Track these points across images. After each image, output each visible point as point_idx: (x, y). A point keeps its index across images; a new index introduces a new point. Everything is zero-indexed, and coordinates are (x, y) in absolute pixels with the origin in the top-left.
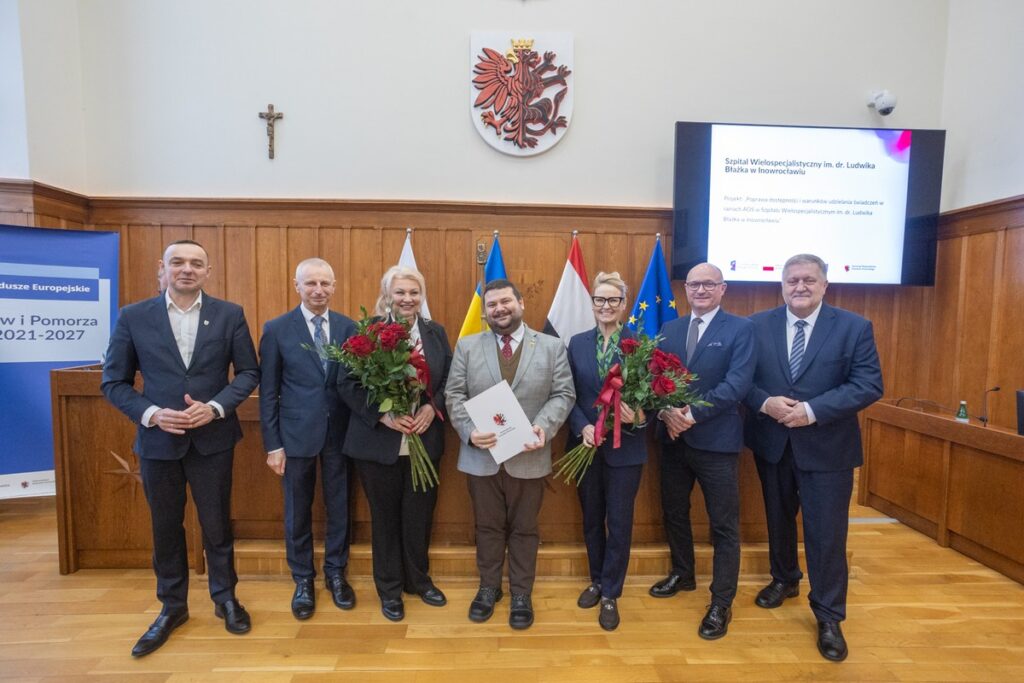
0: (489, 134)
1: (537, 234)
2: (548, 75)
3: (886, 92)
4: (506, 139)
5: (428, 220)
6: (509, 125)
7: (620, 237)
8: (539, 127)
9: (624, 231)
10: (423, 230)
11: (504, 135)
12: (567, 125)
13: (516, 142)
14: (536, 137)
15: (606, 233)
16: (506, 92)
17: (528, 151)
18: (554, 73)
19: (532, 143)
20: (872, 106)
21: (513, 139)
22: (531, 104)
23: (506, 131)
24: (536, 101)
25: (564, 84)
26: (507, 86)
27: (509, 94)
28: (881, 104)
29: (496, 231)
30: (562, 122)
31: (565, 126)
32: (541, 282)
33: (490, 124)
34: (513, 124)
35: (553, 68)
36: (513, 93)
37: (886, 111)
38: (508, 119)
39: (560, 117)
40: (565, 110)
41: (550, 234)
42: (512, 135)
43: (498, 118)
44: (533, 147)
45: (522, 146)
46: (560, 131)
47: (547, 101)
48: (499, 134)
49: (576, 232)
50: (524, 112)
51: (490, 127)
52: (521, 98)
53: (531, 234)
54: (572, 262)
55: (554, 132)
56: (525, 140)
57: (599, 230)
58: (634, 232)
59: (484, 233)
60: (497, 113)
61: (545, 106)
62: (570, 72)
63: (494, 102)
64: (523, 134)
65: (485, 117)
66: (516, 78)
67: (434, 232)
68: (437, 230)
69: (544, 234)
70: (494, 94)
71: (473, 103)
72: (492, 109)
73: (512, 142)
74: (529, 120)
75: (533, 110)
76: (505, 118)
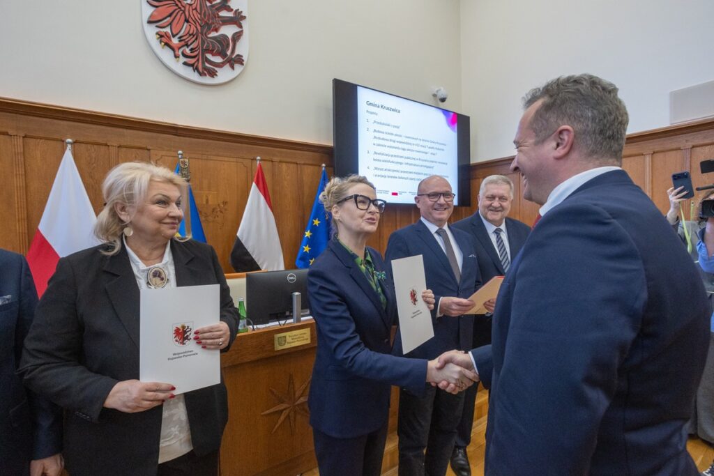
0: (167, 55)
1: (220, 158)
2: (224, 14)
3: (442, 88)
4: (185, 64)
5: (94, 132)
6: (188, 51)
7: (291, 166)
8: (218, 59)
9: (294, 161)
10: (87, 143)
11: (183, 59)
12: (244, 63)
13: (196, 69)
14: (216, 69)
15: (280, 162)
16: (183, 18)
17: (207, 80)
18: (231, 14)
19: (213, 74)
20: (435, 96)
21: (192, 65)
22: (209, 36)
23: (185, 55)
24: (213, 34)
25: (240, 26)
26: (184, 12)
27: (187, 21)
28: (441, 95)
29: (180, 152)
30: (240, 60)
31: (243, 64)
32: (225, 203)
33: (166, 44)
34: (192, 50)
35: (229, 9)
36: (190, 20)
37: (443, 100)
38: (187, 45)
39: (238, 55)
40: (242, 49)
41: (232, 159)
42: (192, 61)
43: (175, 41)
44: (213, 77)
45: (201, 74)
46: (238, 68)
47: (225, 37)
48: (176, 57)
49: (259, 158)
50: (203, 42)
51: (167, 48)
52: (199, 28)
53: (215, 158)
54: (258, 184)
55: (233, 67)
56: (205, 68)
57: (275, 159)
58: (303, 162)
59: (164, 153)
60: (174, 36)
61: (223, 40)
62: (245, 17)
63: (170, 24)
64: (203, 63)
65: (161, 36)
66: (194, 6)
67: (103, 148)
68: (106, 145)
69: (226, 159)
70: (170, 15)
71: (145, 19)
72: (168, 30)
73: (191, 68)
74: (208, 51)
75: (212, 42)
76: (183, 43)
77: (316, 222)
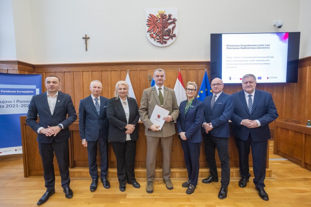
0: (152, 40)
1: (168, 71)
2: (170, 21)
3: (280, 21)
4: (157, 42)
5: (134, 67)
6: (158, 37)
7: (194, 71)
8: (167, 37)
9: (195, 69)
10: (132, 71)
11: (157, 40)
12: (176, 36)
14: (167, 41)
15: (189, 70)
17: (164, 45)
18: (172, 21)
19: (165, 43)
20: (275, 25)
21: (159, 42)
23: (157, 39)
24: (166, 29)
25: (175, 24)
26: (157, 25)
27: (158, 28)
28: (278, 25)
30: (174, 36)
31: (176, 37)
32: (169, 86)
33: (152, 37)
34: (159, 37)
35: (171, 19)
36: (159, 27)
37: (280, 27)
38: (158, 36)
39: (174, 34)
40: (175, 32)
41: (172, 71)
42: (159, 40)
43: (154, 35)
44: (166, 44)
45: (162, 44)
46: (174, 38)
47: (170, 29)
48: (155, 40)
49: (180, 69)
50: (163, 33)
51: (152, 38)
52: (161, 29)
54: (179, 79)
55: (172, 39)
56: (163, 42)
57: (187, 69)
58: (198, 69)
59: (151, 71)
60: (154, 34)
61: (169, 31)
62: (177, 20)
63: (153, 30)
64: (163, 40)
65: (151, 35)
66: (160, 23)
67: (136, 71)
68: (137, 70)
69: (170, 71)
70: (153, 28)
71: (147, 31)
72: (153, 33)
73: (159, 43)
74: (164, 35)
75: (165, 32)
76: (157, 35)
77: (202, 92)
